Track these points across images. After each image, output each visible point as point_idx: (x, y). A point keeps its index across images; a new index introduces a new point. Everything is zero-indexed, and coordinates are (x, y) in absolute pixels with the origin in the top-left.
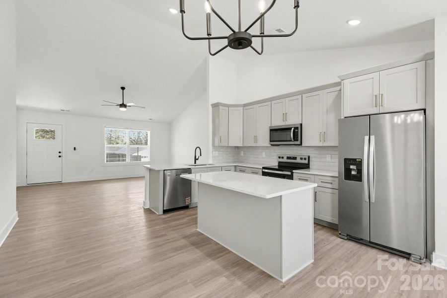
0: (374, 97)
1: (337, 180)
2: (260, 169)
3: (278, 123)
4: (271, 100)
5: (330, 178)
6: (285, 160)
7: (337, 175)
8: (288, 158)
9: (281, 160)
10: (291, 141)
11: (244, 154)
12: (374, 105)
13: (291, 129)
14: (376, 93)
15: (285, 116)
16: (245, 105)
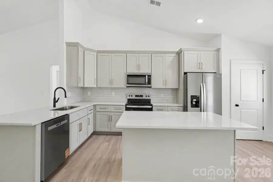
0: (198, 64)
1: (182, 108)
2: (124, 105)
3: (133, 71)
4: (126, 52)
5: (177, 107)
6: (134, 97)
7: (182, 105)
8: (136, 96)
9: (131, 98)
10: (146, 84)
11: (91, 94)
12: (199, 68)
13: (145, 76)
14: (199, 62)
15: (138, 67)
16: (99, 52)
